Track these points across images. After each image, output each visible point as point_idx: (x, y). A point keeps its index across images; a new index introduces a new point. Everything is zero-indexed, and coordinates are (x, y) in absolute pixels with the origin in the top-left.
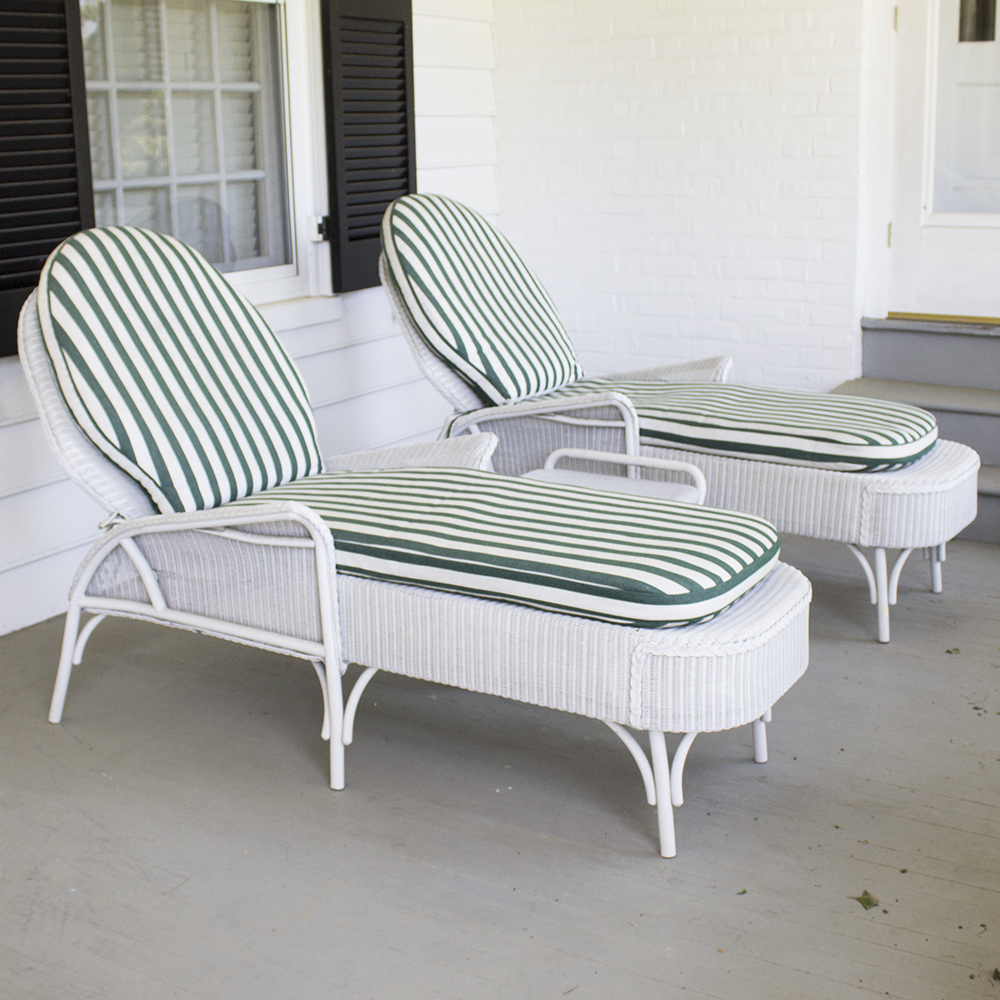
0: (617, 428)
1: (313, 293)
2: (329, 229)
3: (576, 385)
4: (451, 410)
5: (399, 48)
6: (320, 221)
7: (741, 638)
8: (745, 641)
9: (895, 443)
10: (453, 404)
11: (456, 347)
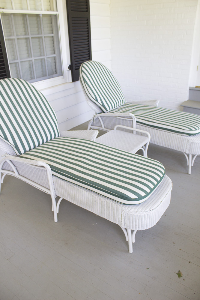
0: (131, 120)
1: (68, 82)
2: (71, 67)
3: (124, 105)
4: (95, 113)
5: (87, 24)
6: (69, 66)
7: (151, 209)
8: (152, 210)
9: (196, 130)
10: (95, 111)
11: (95, 99)
